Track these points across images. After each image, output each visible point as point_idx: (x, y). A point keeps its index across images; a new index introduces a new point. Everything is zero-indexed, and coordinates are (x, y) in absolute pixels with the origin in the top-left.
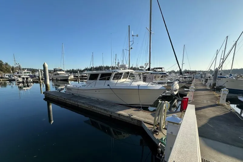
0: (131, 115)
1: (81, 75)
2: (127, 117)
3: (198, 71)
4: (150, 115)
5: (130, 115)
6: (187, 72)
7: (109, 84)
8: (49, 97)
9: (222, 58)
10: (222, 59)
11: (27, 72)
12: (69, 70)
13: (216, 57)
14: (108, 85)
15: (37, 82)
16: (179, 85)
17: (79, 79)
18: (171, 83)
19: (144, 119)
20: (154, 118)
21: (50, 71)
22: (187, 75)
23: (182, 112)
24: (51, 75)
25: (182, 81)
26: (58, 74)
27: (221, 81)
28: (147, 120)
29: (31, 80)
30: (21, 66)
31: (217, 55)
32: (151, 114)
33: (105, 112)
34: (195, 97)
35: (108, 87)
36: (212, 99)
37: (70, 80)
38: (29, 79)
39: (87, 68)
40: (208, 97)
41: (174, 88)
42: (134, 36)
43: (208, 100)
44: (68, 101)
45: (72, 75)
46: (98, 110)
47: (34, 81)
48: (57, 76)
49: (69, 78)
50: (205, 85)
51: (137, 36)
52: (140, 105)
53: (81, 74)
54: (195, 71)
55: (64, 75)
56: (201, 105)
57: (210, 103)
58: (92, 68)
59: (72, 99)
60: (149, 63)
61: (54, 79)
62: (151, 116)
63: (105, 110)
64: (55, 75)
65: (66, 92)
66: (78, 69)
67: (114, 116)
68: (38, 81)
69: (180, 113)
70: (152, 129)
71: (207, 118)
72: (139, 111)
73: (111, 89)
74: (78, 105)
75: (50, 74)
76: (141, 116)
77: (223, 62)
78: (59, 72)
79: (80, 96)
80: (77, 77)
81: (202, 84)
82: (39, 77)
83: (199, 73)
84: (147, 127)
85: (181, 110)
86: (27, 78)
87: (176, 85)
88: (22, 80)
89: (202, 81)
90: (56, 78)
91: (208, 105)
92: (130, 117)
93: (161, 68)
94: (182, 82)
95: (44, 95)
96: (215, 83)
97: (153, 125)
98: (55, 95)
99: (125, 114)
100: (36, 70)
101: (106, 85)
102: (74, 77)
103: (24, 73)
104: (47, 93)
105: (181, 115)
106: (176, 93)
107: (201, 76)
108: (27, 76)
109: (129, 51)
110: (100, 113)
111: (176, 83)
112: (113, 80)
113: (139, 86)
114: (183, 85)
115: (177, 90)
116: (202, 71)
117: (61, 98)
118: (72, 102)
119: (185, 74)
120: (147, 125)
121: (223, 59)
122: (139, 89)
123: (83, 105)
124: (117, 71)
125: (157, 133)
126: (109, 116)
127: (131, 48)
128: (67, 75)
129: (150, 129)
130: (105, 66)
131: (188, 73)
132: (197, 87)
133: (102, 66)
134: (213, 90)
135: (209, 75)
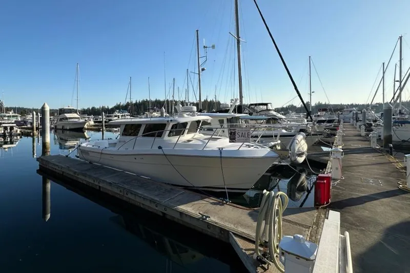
0: (207, 217)
1: (108, 118)
2: (198, 219)
3: (348, 106)
4: (248, 216)
5: (203, 216)
6: (322, 108)
7: (161, 146)
8: (48, 167)
9: (398, 78)
10: (398, 81)
11: (13, 116)
12: (86, 108)
13: (383, 77)
14: (160, 148)
15: (27, 135)
16: (307, 142)
17: (104, 128)
18: (289, 138)
19: (234, 224)
20: (256, 223)
21: (51, 111)
22: (324, 116)
23: (320, 210)
24: (54, 121)
25: (312, 133)
26: (67, 118)
27: (404, 129)
28: (241, 230)
29: (19, 132)
30: (4, 103)
31: (384, 73)
32: (250, 215)
33: (153, 206)
34: (345, 168)
35: (160, 152)
36: (388, 175)
37: (88, 129)
38: (15, 129)
39: (119, 105)
40: (377, 170)
41: (296, 149)
42: (206, 47)
43: (379, 179)
44: (83, 177)
45: (92, 120)
46: (138, 199)
47: (22, 133)
48: (64, 122)
49: (86, 126)
50: (366, 139)
51: (213, 47)
52: (224, 189)
53: (108, 116)
54: (341, 106)
55: (77, 120)
56: (362, 192)
57: (384, 187)
58: (128, 104)
59: (88, 173)
60: (239, 98)
61: (58, 127)
62: (250, 218)
63: (152, 201)
64: (61, 120)
65: (78, 157)
66: (103, 107)
67: (171, 216)
68: (31, 132)
69: (315, 213)
70: (253, 254)
71: (381, 228)
72: (223, 204)
73: (165, 155)
74: (100, 187)
75: (52, 117)
76: (227, 219)
77: (401, 89)
78: (68, 115)
79: (104, 168)
80: (101, 122)
81: (360, 136)
82: (32, 124)
83: (351, 111)
84: (241, 247)
85: (315, 205)
86: (12, 128)
87: (299, 142)
88: (3, 132)
89: (358, 129)
90: (63, 127)
91: (379, 192)
92: (204, 219)
93: (266, 104)
94: (313, 135)
95: (38, 163)
96: (391, 136)
97: (253, 242)
98: (57, 164)
99: (193, 212)
100: (29, 109)
101: (155, 148)
102: (95, 122)
103: (6, 118)
104: (44, 160)
105: (319, 218)
106: (301, 160)
107: (355, 117)
108: (12, 123)
109: (199, 74)
110: (142, 206)
111: (300, 137)
112: (169, 136)
113: (221, 150)
114: (317, 140)
115: (303, 154)
116: (356, 106)
117: (68, 172)
118: (88, 179)
119: (319, 113)
120: (241, 243)
121: (401, 82)
122: (221, 157)
123: (109, 188)
124: (175, 121)
125: (266, 266)
126: (161, 214)
127: (203, 70)
128: (81, 121)
129: (248, 253)
130: (153, 99)
131: (325, 110)
132: (349, 143)
133: (148, 100)
134: (388, 152)
135: (373, 114)
